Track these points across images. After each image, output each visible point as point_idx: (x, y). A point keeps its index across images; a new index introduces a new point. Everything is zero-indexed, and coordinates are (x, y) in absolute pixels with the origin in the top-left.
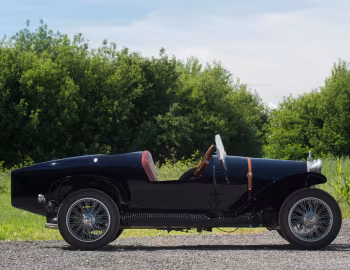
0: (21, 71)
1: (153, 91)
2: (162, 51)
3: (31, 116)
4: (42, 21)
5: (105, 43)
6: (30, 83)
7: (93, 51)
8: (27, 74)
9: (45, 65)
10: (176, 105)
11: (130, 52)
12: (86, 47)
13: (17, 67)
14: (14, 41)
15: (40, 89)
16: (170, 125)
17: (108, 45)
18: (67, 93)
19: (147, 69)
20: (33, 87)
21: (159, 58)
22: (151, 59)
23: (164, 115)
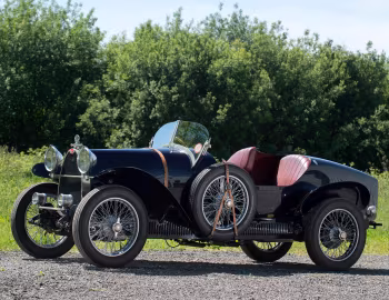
0: (209, 60)
1: (358, 90)
2: (370, 44)
3: (219, 111)
4: (236, 6)
5: (307, 33)
6: (219, 74)
7: (292, 41)
8: (216, 64)
9: (237, 55)
10: (382, 107)
11: (333, 45)
12: (285, 38)
13: (206, 55)
14: (203, 26)
15: (230, 81)
16: (374, 130)
17: (310, 36)
18: (261, 89)
19: (351, 64)
20: (222, 78)
21: (366, 52)
22: (355, 54)
23: (368, 118)
